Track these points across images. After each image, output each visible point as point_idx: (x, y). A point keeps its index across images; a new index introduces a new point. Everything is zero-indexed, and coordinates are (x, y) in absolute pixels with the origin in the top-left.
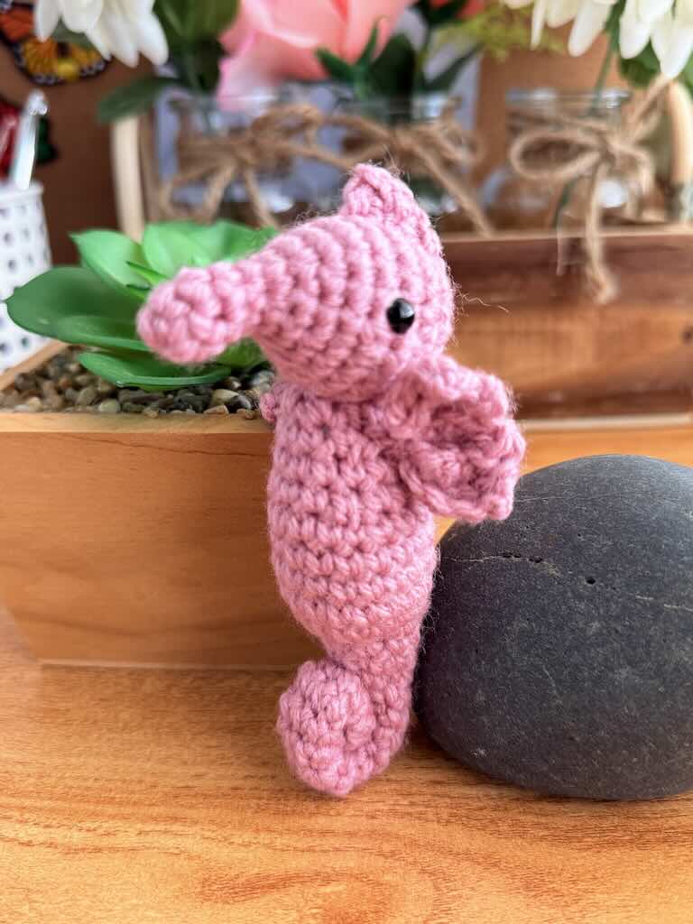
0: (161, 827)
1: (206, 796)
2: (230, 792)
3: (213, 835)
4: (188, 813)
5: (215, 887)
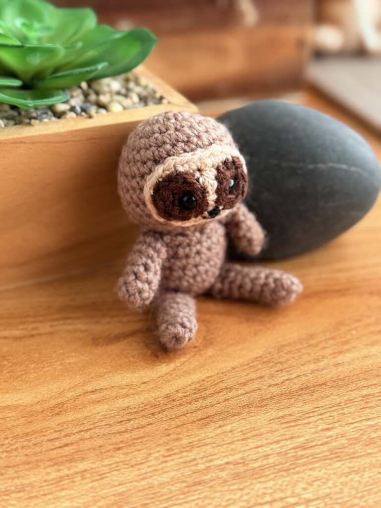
4: (73, 315)
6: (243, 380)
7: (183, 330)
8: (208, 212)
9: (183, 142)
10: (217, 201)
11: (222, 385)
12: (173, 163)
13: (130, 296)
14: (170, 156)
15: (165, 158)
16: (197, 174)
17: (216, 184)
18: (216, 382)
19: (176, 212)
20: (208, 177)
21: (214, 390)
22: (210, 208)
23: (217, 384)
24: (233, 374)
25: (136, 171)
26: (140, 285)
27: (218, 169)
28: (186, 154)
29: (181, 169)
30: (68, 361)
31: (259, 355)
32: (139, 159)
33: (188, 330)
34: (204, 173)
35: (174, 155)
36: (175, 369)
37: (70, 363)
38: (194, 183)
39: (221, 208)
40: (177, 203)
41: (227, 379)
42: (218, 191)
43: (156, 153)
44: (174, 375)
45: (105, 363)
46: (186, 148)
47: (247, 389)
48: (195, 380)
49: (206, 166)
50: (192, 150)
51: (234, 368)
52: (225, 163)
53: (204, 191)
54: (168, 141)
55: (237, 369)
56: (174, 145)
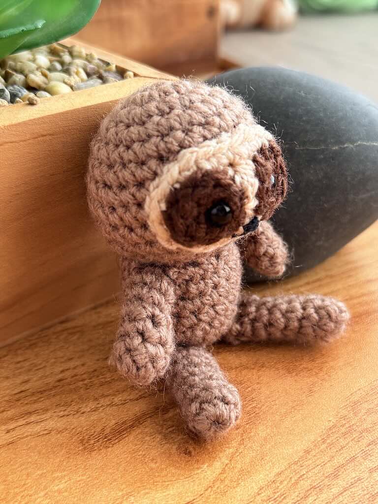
0: (22, 422)
1: (41, 392)
2: (58, 384)
3: (66, 413)
4: (36, 406)
5: (92, 442)
6: (329, 469)
7: (227, 407)
8: (243, 227)
9: (200, 124)
10: (257, 210)
11: (305, 484)
12: (193, 159)
13: (138, 369)
14: (185, 148)
15: (178, 152)
16: (231, 172)
17: (256, 183)
18: (293, 481)
19: (202, 233)
20: (245, 174)
21: (296, 494)
22: (247, 221)
23: (296, 483)
24: (311, 462)
25: (129, 176)
26: (151, 349)
27: (255, 160)
28: (207, 142)
29: (207, 166)
30: (56, 488)
31: (331, 424)
32: (132, 157)
33: (232, 406)
34: (239, 168)
35: (190, 146)
36: (224, 471)
37: (59, 492)
38: (229, 185)
39: (260, 217)
40: (202, 218)
41: (308, 472)
42: (259, 195)
43: (162, 145)
44: (227, 482)
45: (115, 480)
46: (207, 133)
47: (341, 483)
48: (261, 483)
49: (241, 157)
50: (214, 136)
51: (307, 452)
52: (261, 151)
53: (243, 196)
54: (177, 125)
55: (313, 453)
56: (187, 132)
